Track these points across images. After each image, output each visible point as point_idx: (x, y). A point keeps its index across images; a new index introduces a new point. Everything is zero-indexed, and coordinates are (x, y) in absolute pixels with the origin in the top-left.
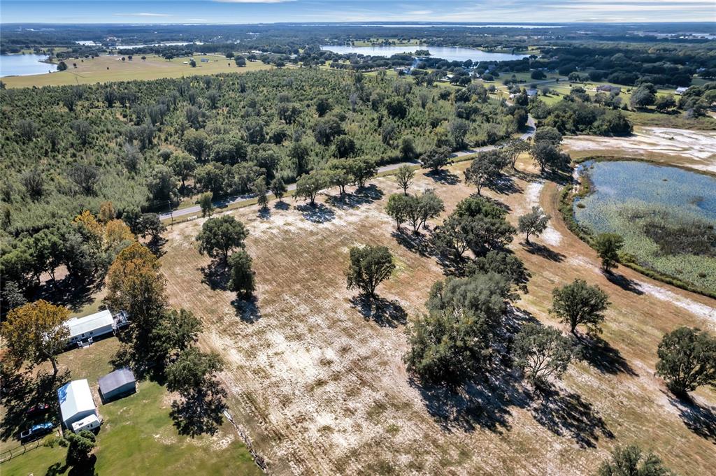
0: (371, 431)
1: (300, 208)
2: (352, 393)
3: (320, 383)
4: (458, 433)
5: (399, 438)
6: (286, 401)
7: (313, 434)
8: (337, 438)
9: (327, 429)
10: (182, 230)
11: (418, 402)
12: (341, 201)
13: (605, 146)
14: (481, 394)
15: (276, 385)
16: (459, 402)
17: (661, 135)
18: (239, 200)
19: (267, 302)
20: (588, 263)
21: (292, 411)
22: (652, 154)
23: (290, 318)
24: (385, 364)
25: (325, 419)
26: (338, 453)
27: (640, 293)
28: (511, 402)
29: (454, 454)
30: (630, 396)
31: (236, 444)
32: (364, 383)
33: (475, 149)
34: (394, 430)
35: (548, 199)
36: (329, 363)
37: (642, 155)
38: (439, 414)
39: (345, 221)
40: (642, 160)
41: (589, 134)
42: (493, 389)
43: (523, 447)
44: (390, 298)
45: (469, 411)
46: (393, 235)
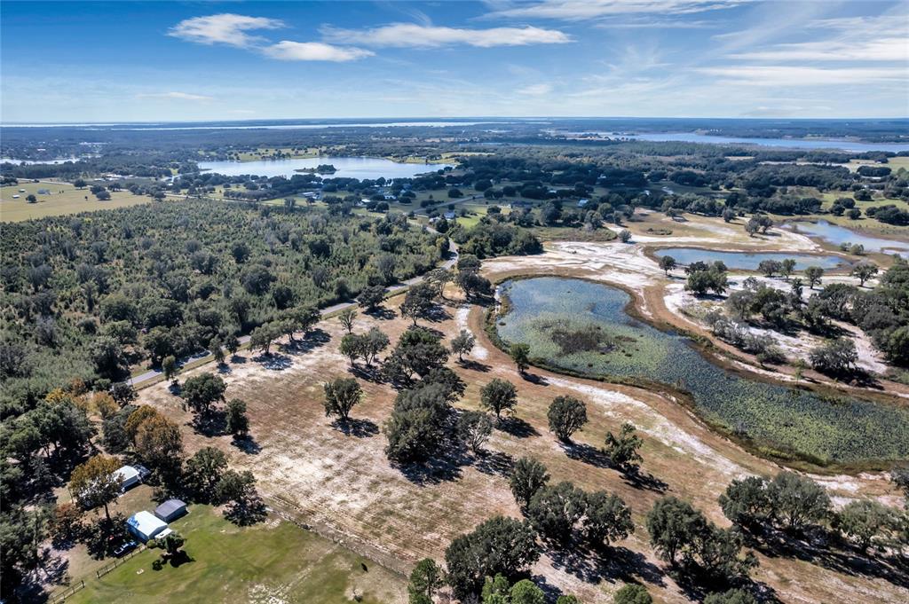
0: (373, 497)
1: (256, 360)
2: (353, 480)
3: (328, 479)
4: (430, 487)
5: (393, 497)
6: (308, 494)
7: (335, 506)
8: (351, 505)
9: (343, 502)
10: (148, 395)
11: (400, 475)
12: (293, 347)
13: (521, 265)
14: (441, 464)
15: (296, 486)
16: (427, 471)
17: (567, 249)
18: (191, 360)
19: (263, 438)
20: (509, 369)
21: (315, 498)
22: (558, 269)
23: (287, 445)
24: (371, 459)
25: (340, 497)
26: (355, 512)
27: (547, 385)
28: (461, 464)
29: (430, 497)
30: (536, 447)
31: (283, 522)
32: (359, 473)
33: (405, 282)
34: (388, 493)
35: (475, 321)
36: (330, 466)
37: (552, 271)
38: (416, 479)
39: (304, 365)
40: (551, 276)
41: (506, 255)
42: (448, 459)
43: (472, 485)
44: (362, 418)
45: (434, 474)
46: (350, 371)
